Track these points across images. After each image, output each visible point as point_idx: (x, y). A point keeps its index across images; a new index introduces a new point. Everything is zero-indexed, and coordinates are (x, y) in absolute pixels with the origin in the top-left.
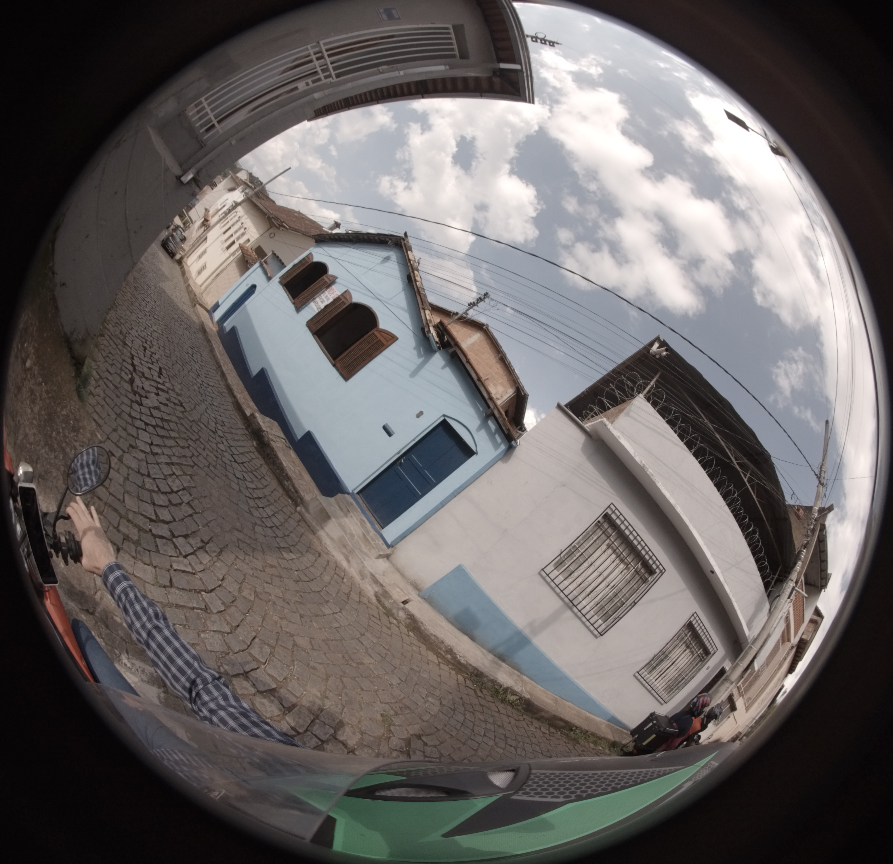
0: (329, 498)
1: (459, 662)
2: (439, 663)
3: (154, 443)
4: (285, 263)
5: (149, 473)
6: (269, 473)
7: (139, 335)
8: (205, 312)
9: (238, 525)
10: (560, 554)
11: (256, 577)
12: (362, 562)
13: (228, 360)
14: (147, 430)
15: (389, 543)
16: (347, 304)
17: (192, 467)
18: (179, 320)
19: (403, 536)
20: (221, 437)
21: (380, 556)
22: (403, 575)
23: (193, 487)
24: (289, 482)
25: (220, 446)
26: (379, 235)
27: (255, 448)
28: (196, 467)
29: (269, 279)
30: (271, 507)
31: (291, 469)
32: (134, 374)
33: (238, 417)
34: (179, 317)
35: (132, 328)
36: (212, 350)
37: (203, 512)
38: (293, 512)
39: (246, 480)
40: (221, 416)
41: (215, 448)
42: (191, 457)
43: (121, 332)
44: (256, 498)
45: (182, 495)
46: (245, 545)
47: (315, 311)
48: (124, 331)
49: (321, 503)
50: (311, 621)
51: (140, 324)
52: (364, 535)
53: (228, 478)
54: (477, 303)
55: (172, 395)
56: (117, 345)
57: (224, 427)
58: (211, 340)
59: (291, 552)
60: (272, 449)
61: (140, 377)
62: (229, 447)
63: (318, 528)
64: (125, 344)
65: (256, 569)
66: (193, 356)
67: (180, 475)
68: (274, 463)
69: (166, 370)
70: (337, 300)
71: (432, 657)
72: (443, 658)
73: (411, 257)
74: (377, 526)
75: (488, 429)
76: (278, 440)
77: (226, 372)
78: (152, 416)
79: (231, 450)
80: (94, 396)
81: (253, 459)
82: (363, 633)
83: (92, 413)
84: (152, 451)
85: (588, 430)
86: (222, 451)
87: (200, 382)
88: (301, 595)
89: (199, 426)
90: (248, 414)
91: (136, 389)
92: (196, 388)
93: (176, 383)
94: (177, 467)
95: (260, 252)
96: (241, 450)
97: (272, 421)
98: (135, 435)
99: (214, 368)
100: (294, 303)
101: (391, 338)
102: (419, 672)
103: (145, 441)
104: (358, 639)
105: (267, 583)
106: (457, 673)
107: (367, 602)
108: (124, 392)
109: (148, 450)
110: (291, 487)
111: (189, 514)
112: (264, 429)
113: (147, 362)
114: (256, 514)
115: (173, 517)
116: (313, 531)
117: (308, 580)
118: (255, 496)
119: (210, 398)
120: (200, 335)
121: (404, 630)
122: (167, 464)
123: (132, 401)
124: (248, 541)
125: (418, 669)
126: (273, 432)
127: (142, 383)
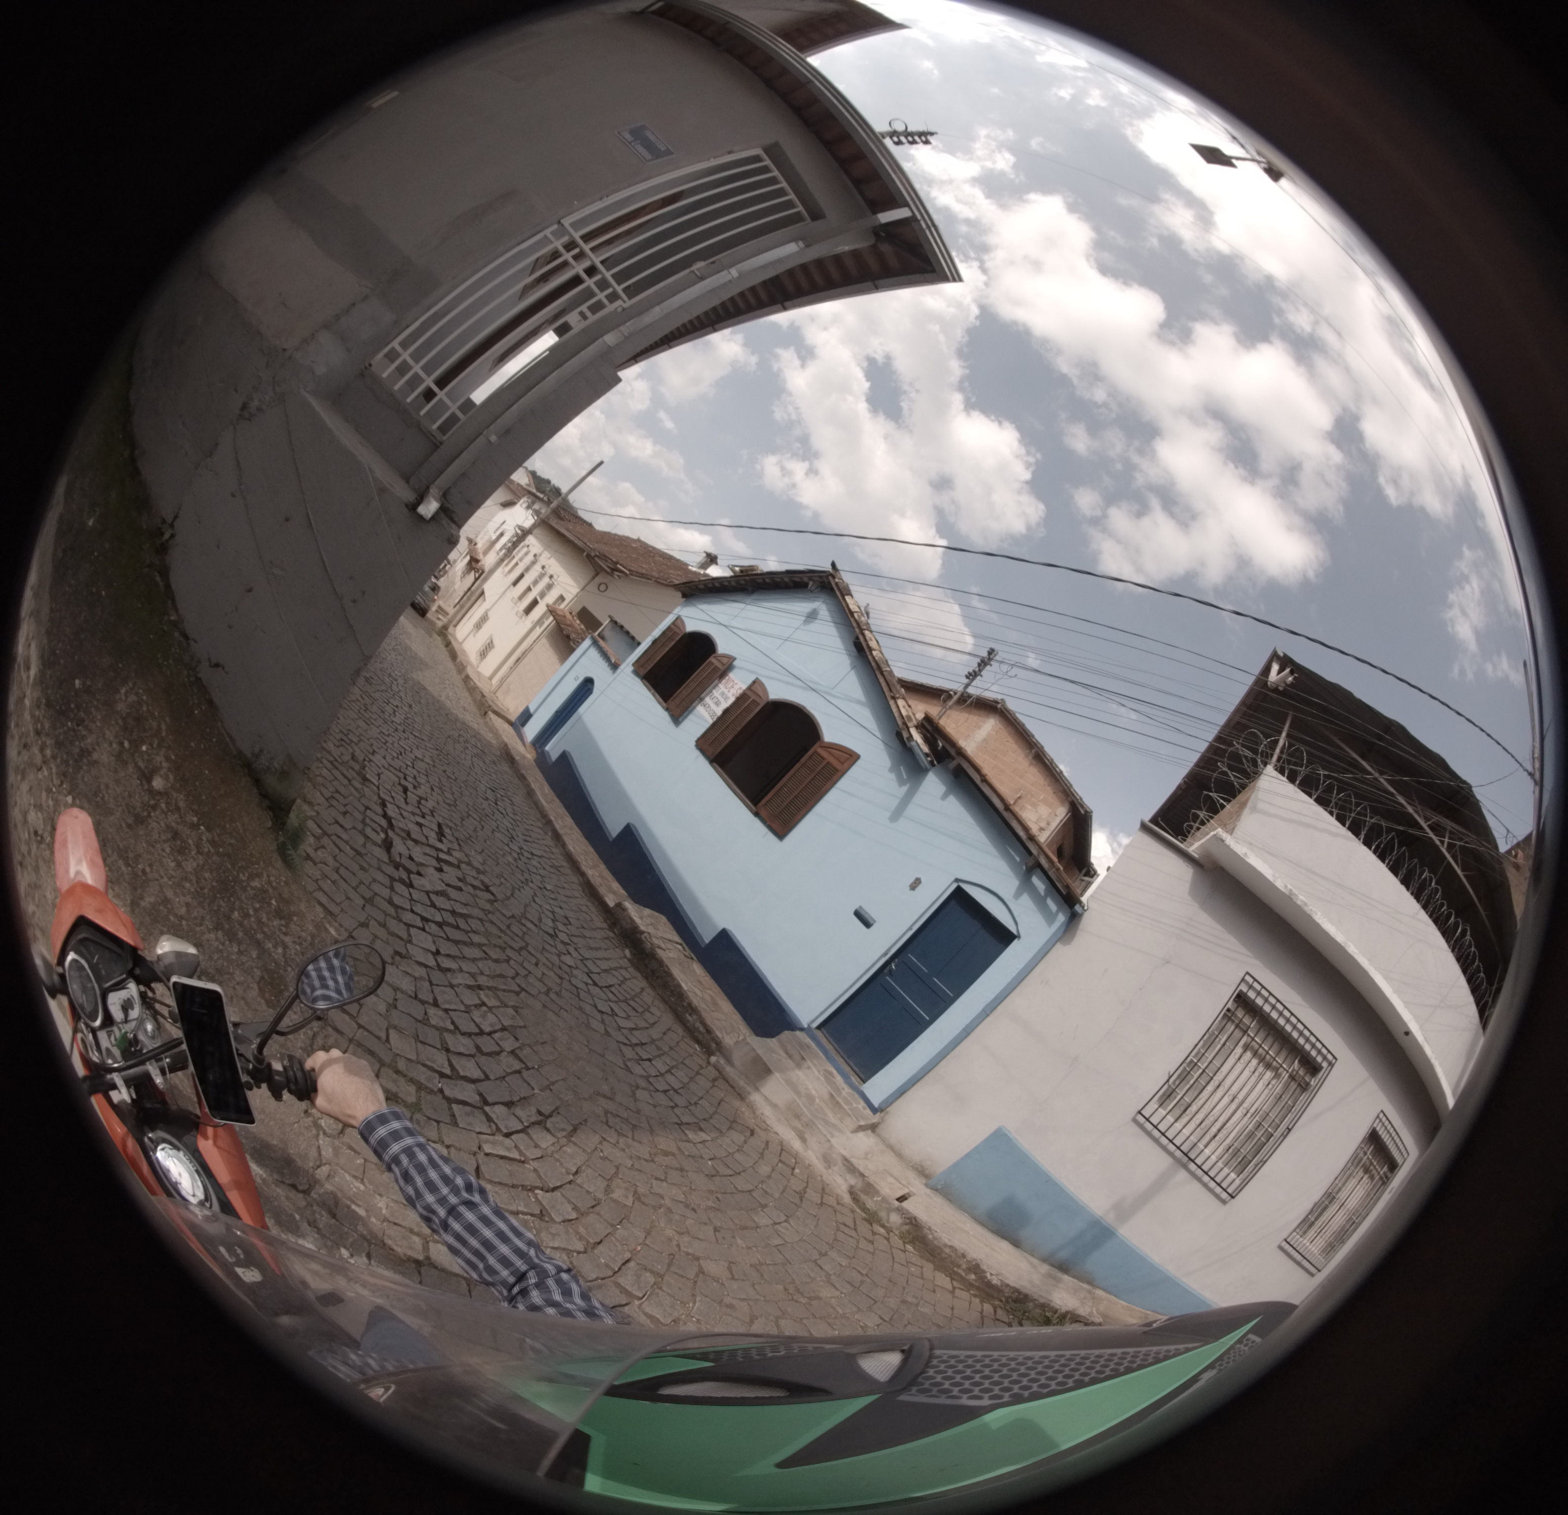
0: (768, 1040)
1: (989, 1284)
2: (954, 1288)
3: (442, 952)
4: (638, 638)
5: (435, 1000)
6: (657, 1002)
7: (390, 765)
8: (506, 726)
9: (605, 1088)
10: (1168, 1081)
11: (638, 1170)
12: (829, 1141)
13: (562, 810)
14: (427, 928)
15: (876, 1105)
16: (762, 704)
17: (518, 994)
18: (461, 739)
19: (901, 1092)
20: (565, 944)
21: (861, 1128)
22: (899, 1155)
23: (520, 1027)
24: (695, 1017)
25: (563, 958)
26: (788, 572)
27: (629, 960)
28: (523, 994)
29: (614, 667)
30: (663, 1058)
31: (696, 995)
32: (390, 833)
33: (593, 909)
34: (460, 735)
35: (374, 752)
36: (530, 794)
37: (540, 1066)
38: (704, 1065)
39: (617, 1015)
40: (561, 908)
41: (557, 963)
42: (513, 978)
43: (353, 757)
44: (636, 1045)
45: (501, 1040)
46: (618, 1120)
47: (706, 721)
48: (360, 756)
49: (753, 1049)
50: (733, 1237)
51: (388, 744)
52: (832, 1096)
53: (584, 1013)
54: (980, 671)
55: (469, 872)
56: (349, 781)
57: (569, 927)
58: (527, 777)
59: (701, 1130)
60: (661, 963)
61: (403, 838)
62: (582, 960)
63: (749, 1089)
64: (365, 779)
65: (639, 1158)
66: (496, 804)
67: (495, 1007)
68: (665, 986)
69: (451, 828)
70: (741, 699)
71: (943, 1280)
72: (962, 1280)
73: (853, 607)
74: (853, 1079)
75: (1033, 891)
76: (669, 946)
77: (561, 832)
78: (433, 905)
79: (585, 965)
80: (315, 863)
81: (626, 979)
82: (823, 1252)
83: (314, 891)
84: (438, 965)
85: (1196, 856)
86: (570, 966)
87: (516, 848)
88: (717, 1198)
89: (525, 925)
90: (611, 904)
91: (398, 860)
92: (511, 860)
93: (473, 853)
94: (490, 993)
95: (588, 619)
96: (605, 965)
97: (656, 914)
98: (405, 936)
99: (539, 824)
100: (667, 709)
101: (847, 756)
102: (917, 1305)
103: (425, 947)
104: (815, 1262)
105: (657, 1179)
106: (982, 1302)
107: (834, 1203)
108: (374, 863)
109: (431, 962)
110: (698, 1024)
111: (513, 1069)
112: (643, 928)
113: (414, 814)
114: (638, 1070)
115: (484, 1073)
116: (739, 1095)
117: (731, 1173)
118: (634, 1041)
119: (539, 877)
120: (505, 767)
121: (896, 1241)
122: (469, 987)
123: (392, 879)
124: (625, 1115)
125: (915, 1301)
126: (660, 934)
127: (409, 849)
